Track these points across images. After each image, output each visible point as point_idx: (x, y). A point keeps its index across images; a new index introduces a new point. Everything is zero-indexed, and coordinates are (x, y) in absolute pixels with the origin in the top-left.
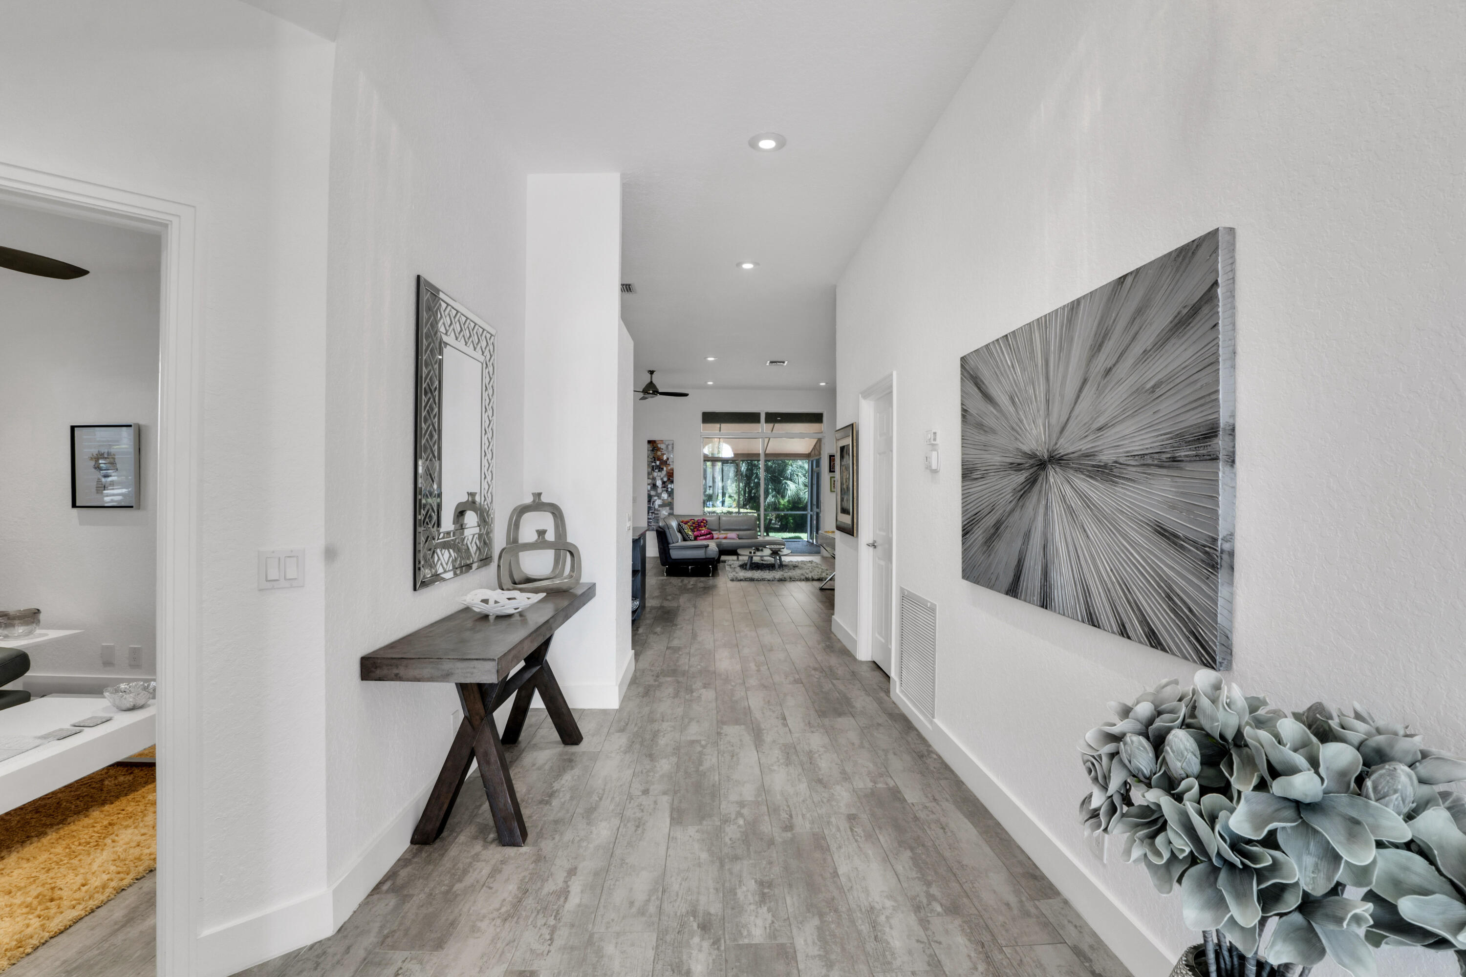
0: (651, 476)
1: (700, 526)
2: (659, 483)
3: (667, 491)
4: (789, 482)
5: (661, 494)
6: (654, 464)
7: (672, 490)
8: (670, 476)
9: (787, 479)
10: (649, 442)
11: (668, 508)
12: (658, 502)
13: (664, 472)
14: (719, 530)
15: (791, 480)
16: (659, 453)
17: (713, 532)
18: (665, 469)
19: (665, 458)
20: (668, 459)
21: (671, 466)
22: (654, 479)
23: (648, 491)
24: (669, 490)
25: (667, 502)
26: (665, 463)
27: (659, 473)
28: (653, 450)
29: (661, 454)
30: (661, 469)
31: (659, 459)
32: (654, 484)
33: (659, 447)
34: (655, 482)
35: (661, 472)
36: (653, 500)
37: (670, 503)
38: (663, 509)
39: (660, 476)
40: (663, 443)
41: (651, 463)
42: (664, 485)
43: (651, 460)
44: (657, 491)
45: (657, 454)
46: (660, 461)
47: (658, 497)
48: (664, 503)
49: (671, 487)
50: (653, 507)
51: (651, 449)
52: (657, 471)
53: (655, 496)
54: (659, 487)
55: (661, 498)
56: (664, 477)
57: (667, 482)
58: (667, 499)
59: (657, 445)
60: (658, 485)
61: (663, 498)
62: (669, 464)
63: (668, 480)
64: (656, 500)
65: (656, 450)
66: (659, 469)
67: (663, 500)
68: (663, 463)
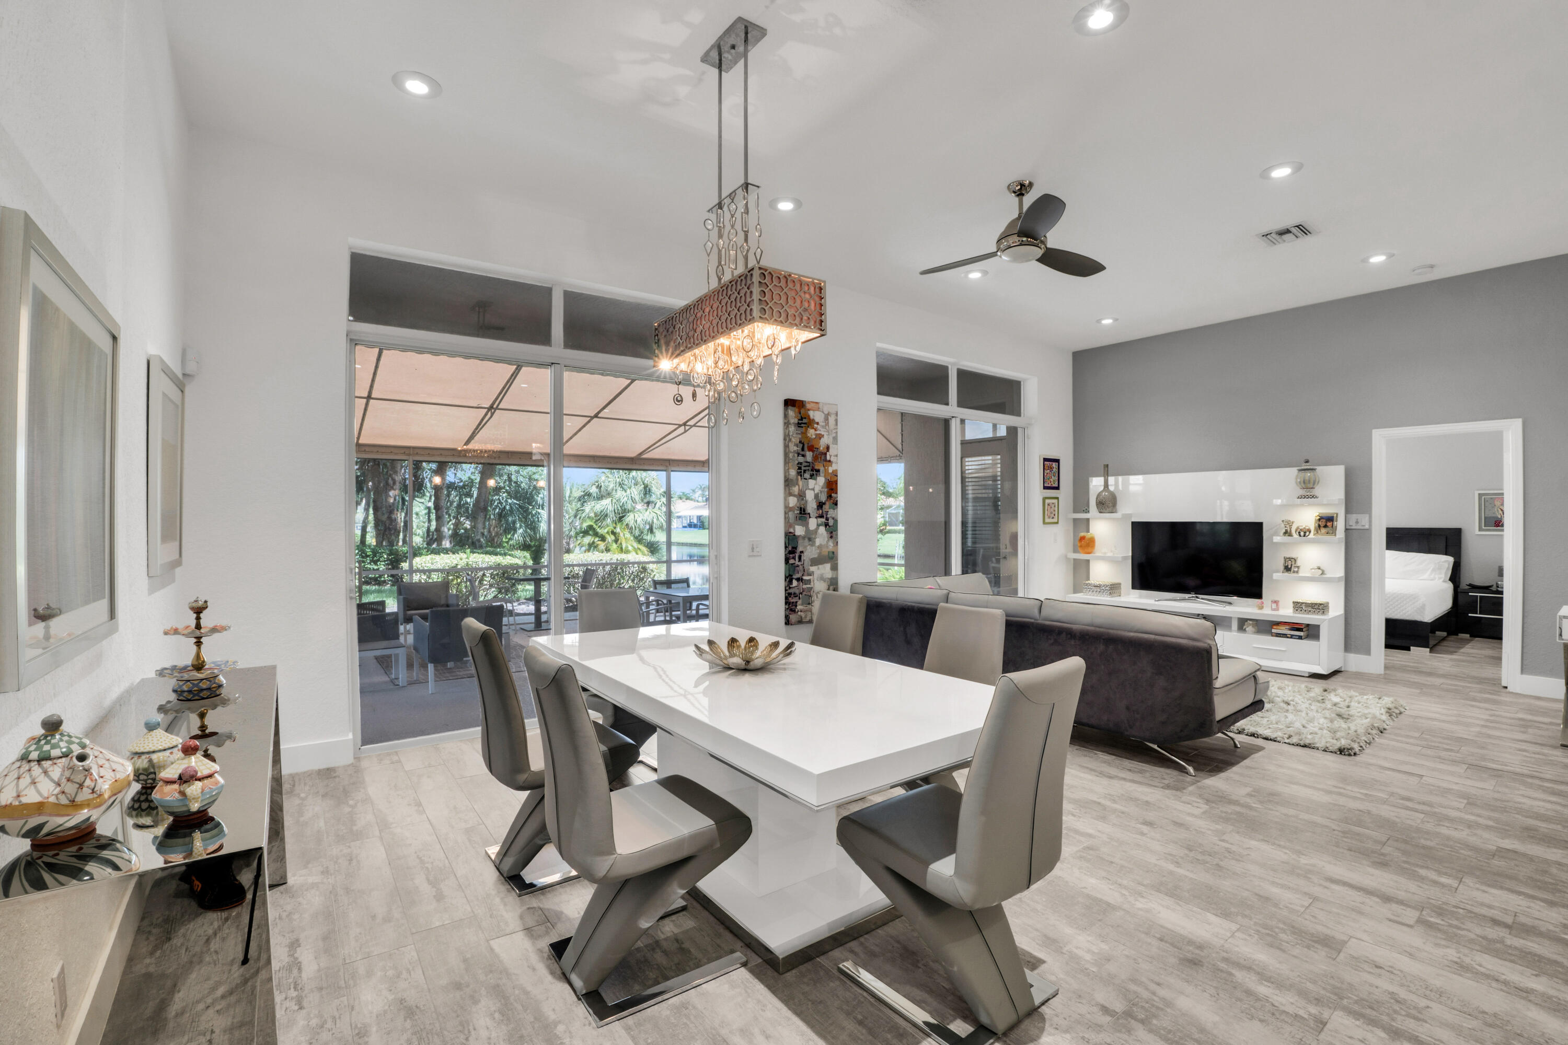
0: (796, 490)
2: (811, 507)
3: (826, 525)
5: (816, 532)
6: (801, 459)
7: (836, 521)
8: (832, 486)
10: (789, 403)
11: (828, 566)
12: (810, 553)
13: (821, 480)
16: (811, 433)
18: (822, 470)
19: (822, 444)
20: (828, 448)
21: (833, 466)
22: (801, 496)
23: (787, 526)
24: (831, 522)
25: (825, 552)
26: (822, 456)
27: (811, 482)
28: (799, 425)
29: (816, 435)
30: (815, 473)
31: (811, 448)
32: (801, 508)
33: (812, 417)
34: (803, 502)
35: (815, 479)
36: (800, 549)
37: (831, 555)
38: (818, 569)
39: (813, 489)
40: (818, 409)
41: (796, 455)
42: (821, 511)
43: (795, 448)
44: (806, 525)
45: (809, 435)
46: (813, 451)
47: (810, 539)
48: (820, 554)
49: (833, 516)
50: (798, 566)
51: (796, 421)
52: (807, 475)
53: (804, 538)
54: (811, 516)
55: (815, 542)
56: (821, 492)
57: (827, 503)
58: (827, 545)
59: (809, 412)
60: (809, 511)
61: (818, 543)
62: (830, 461)
63: (828, 497)
64: (805, 547)
65: (806, 423)
66: (812, 473)
67: (818, 547)
68: (819, 459)
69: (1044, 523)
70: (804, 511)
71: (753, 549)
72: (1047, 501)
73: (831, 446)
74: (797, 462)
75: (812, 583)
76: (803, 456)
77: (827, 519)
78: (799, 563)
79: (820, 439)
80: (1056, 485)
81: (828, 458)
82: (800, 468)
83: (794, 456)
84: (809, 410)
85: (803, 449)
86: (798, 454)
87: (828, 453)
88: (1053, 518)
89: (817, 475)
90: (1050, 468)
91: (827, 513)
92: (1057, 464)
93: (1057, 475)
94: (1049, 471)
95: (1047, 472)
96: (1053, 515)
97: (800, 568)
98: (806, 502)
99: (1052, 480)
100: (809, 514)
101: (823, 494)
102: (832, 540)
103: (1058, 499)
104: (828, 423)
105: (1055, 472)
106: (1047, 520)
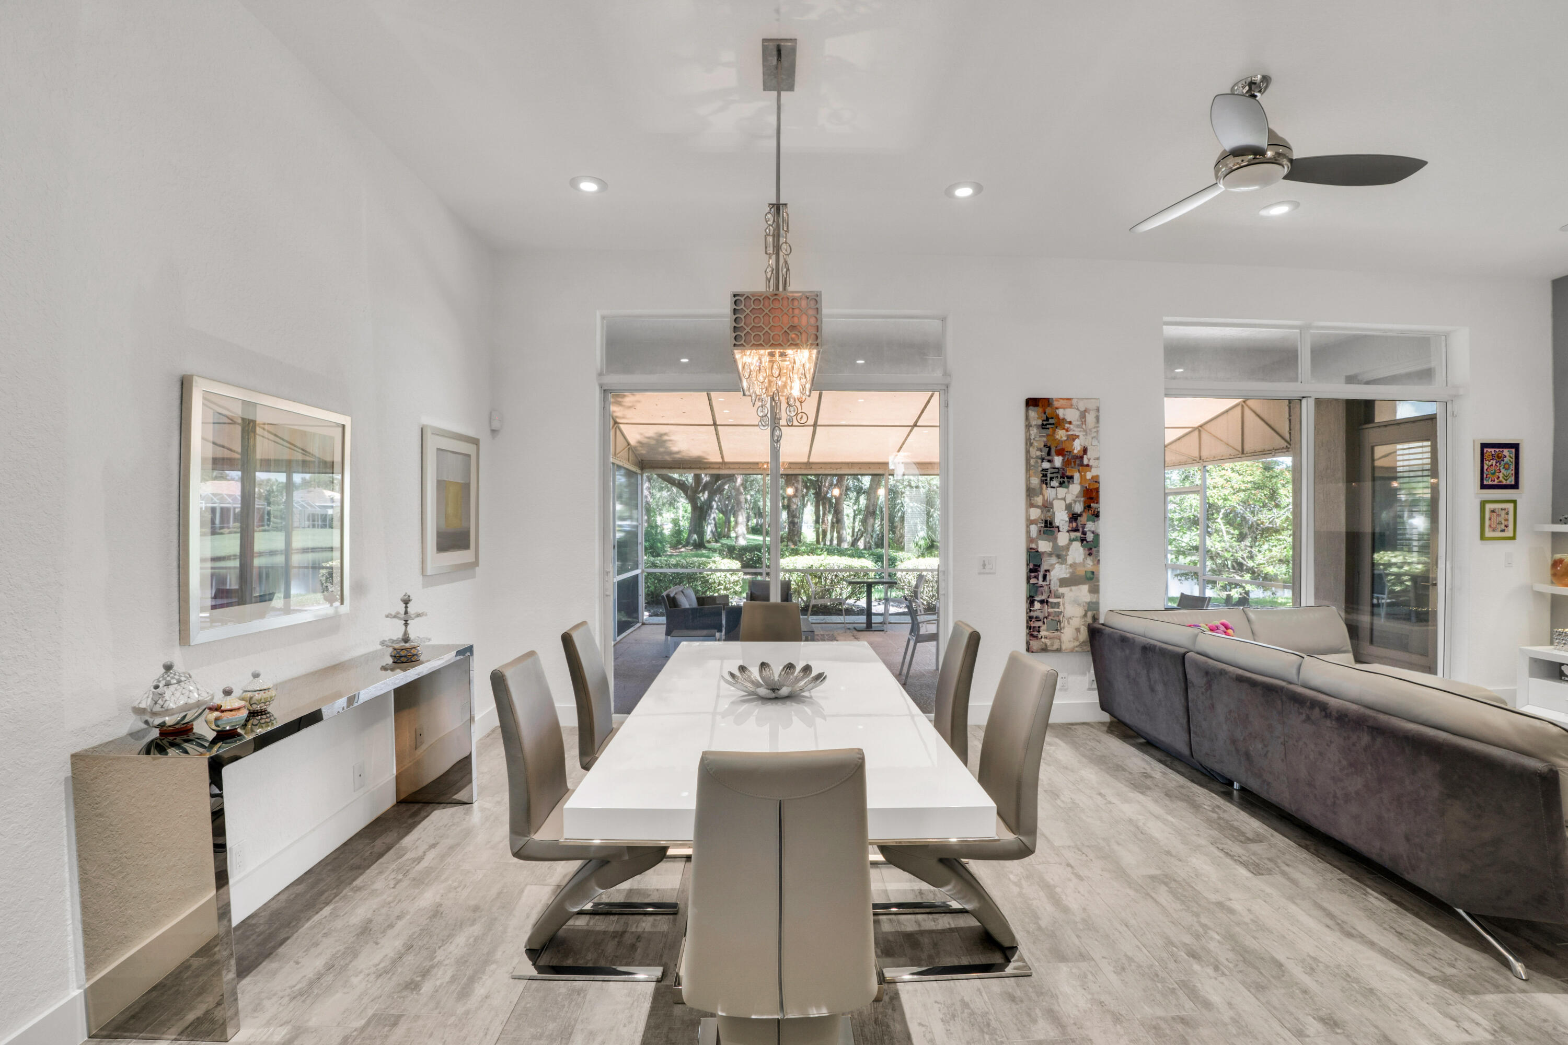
0: (1039, 500)
2: (1061, 518)
3: (1083, 540)
5: (1067, 548)
6: (1046, 465)
7: (1097, 536)
8: (1091, 495)
10: (1032, 403)
11: (1085, 588)
12: (1058, 572)
13: (1075, 488)
16: (1061, 434)
18: (1077, 476)
19: (1077, 446)
20: (1085, 451)
21: (1093, 471)
22: (1047, 507)
23: (1030, 540)
24: (1090, 537)
25: (1081, 571)
26: (1078, 461)
27: (1062, 492)
28: (1043, 426)
29: (1068, 436)
30: (1065, 480)
31: (1060, 452)
32: (1046, 521)
33: (1061, 416)
34: (1049, 514)
35: (1067, 487)
36: (1044, 567)
37: (1089, 575)
38: (1071, 590)
39: (1064, 499)
40: (1071, 406)
41: (1039, 461)
42: (1074, 524)
43: (1039, 453)
44: (1055, 540)
45: (1058, 437)
46: (1063, 455)
47: (1059, 556)
48: (1073, 574)
49: (1093, 529)
50: (1042, 586)
51: (1040, 422)
52: (1055, 483)
53: (1050, 555)
54: (1061, 529)
55: (1066, 559)
56: (1075, 502)
57: (1084, 514)
58: (1083, 564)
59: (1057, 411)
60: (1057, 524)
61: (1070, 560)
62: (1088, 465)
63: (1085, 508)
64: (1053, 565)
65: (1053, 424)
66: (1062, 480)
67: (1071, 565)
68: (1073, 464)
69: (1483, 537)
70: (1051, 523)
71: (984, 566)
72: (1489, 507)
73: (1089, 448)
74: (1040, 469)
75: (1061, 607)
76: (1049, 461)
77: (1084, 533)
78: (1044, 584)
79: (1074, 440)
80: (1511, 481)
81: (1085, 462)
82: (1045, 475)
83: (1037, 462)
84: (1057, 408)
85: (1049, 454)
86: (1043, 460)
87: (1085, 456)
88: (1503, 531)
89: (1069, 482)
90: (1498, 457)
91: (1084, 526)
92: (1513, 450)
93: (1513, 467)
94: (1494, 462)
95: (1490, 463)
96: (1503, 527)
97: (1046, 588)
98: (1054, 513)
99: (1501, 475)
100: (1058, 527)
101: (1078, 504)
102: (1091, 558)
103: (1514, 502)
104: (1085, 421)
105: (1507, 463)
106: (1488, 534)
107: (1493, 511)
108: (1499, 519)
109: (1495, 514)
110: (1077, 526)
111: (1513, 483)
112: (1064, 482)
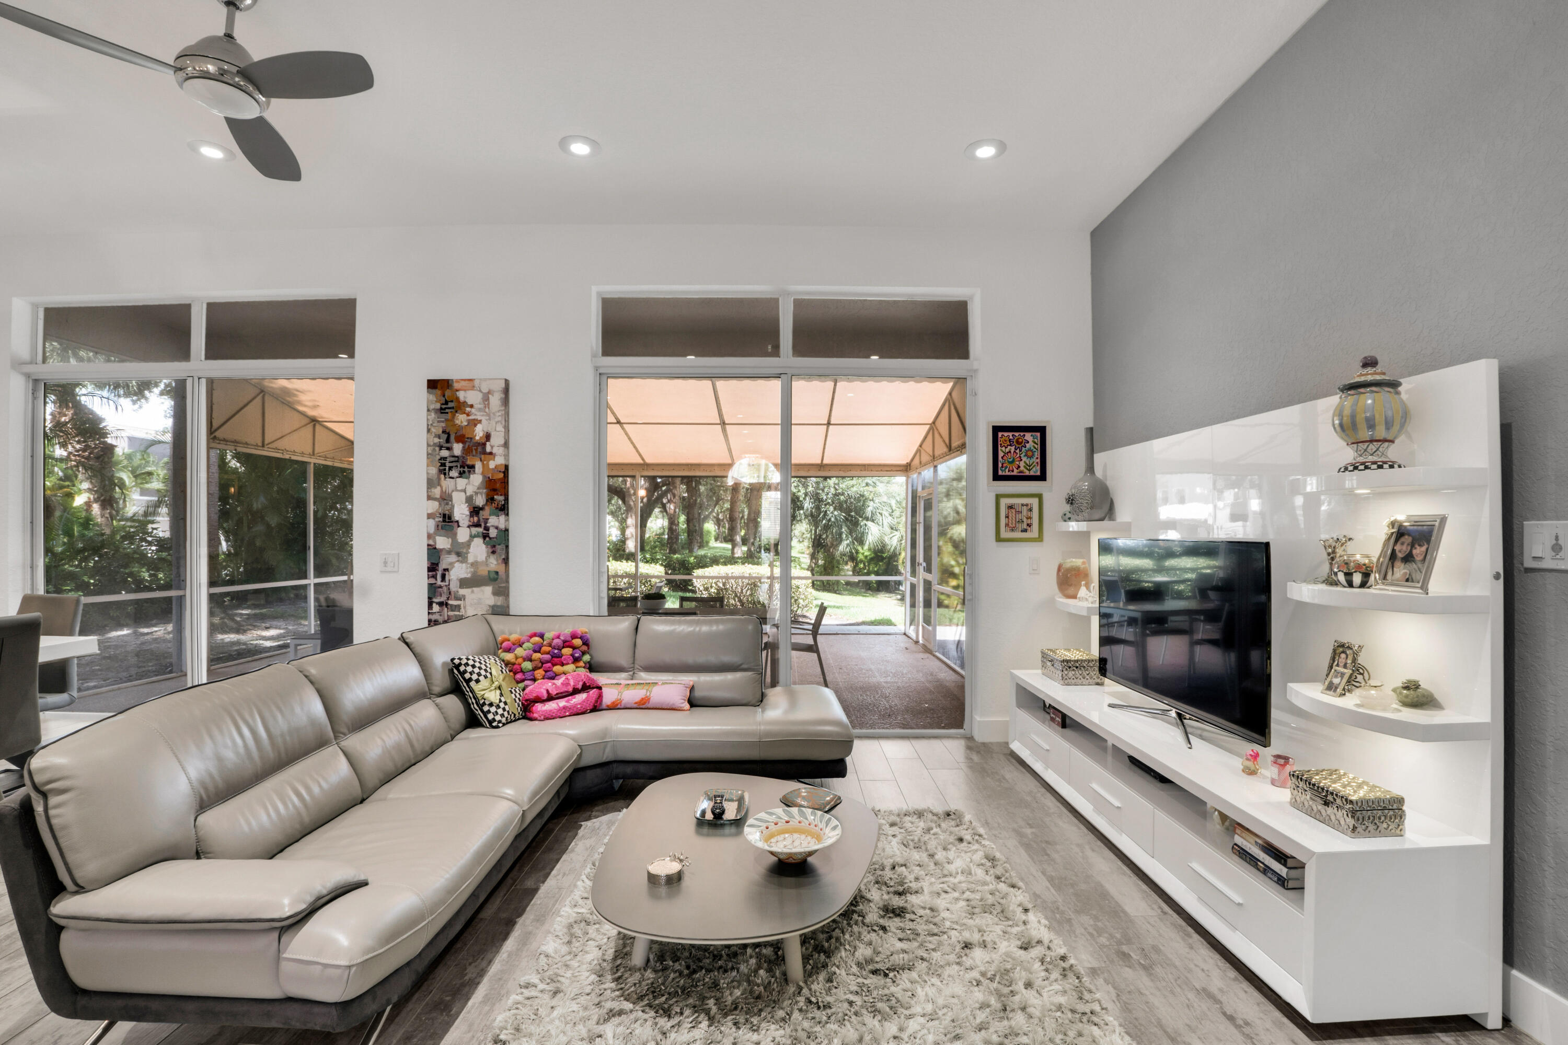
0: (437, 492)
1: (556, 659)
2: (461, 512)
3: (485, 536)
4: (869, 524)
5: (468, 544)
6: (445, 453)
7: (505, 533)
8: (497, 487)
9: (867, 519)
10: (433, 384)
11: (488, 590)
12: (459, 571)
13: (477, 479)
14: (631, 668)
15: (873, 521)
16: (461, 419)
17: (601, 679)
18: (478, 466)
19: (479, 432)
20: (488, 437)
21: (499, 461)
22: (446, 499)
23: (429, 536)
24: (493, 533)
25: (483, 571)
26: (480, 448)
27: (461, 483)
28: (442, 411)
29: (469, 421)
30: (466, 470)
31: (461, 439)
32: (444, 515)
33: (462, 399)
34: (448, 507)
35: (468, 478)
36: (443, 566)
37: (497, 576)
38: (473, 592)
39: (464, 491)
40: (473, 388)
41: (437, 449)
42: (476, 519)
43: (437, 440)
44: (454, 536)
45: (457, 422)
46: (463, 442)
47: (458, 554)
48: (474, 574)
49: (496, 524)
50: (440, 587)
51: (438, 406)
52: (454, 473)
53: (449, 552)
54: (460, 524)
55: (467, 557)
56: (476, 493)
57: (486, 508)
58: (486, 563)
59: (457, 393)
60: (457, 519)
61: (471, 559)
62: (491, 453)
63: (487, 501)
64: (452, 564)
65: (453, 408)
66: (462, 469)
67: (472, 564)
68: (474, 451)
69: (999, 539)
70: (450, 518)
71: (385, 563)
72: (1004, 502)
73: (493, 434)
74: (438, 457)
75: (462, 610)
76: (448, 449)
77: (487, 529)
78: (443, 584)
79: (475, 425)
80: (1036, 471)
81: (488, 449)
82: (443, 465)
83: (434, 450)
84: (457, 391)
86: (441, 447)
87: (488, 443)
88: (1025, 531)
89: (469, 472)
90: (1018, 442)
91: (486, 520)
92: (1038, 434)
93: (1037, 454)
94: (1013, 449)
95: (1007, 450)
96: (1025, 526)
97: (445, 589)
98: (453, 506)
99: (1022, 464)
100: (457, 522)
101: (479, 496)
102: (495, 556)
103: (1040, 497)
104: (489, 404)
105: (1030, 450)
106: (1004, 534)
107: (1010, 507)
108: (1019, 517)
109: (1013, 511)
110: (479, 520)
111: (1039, 473)
112: (464, 472)
